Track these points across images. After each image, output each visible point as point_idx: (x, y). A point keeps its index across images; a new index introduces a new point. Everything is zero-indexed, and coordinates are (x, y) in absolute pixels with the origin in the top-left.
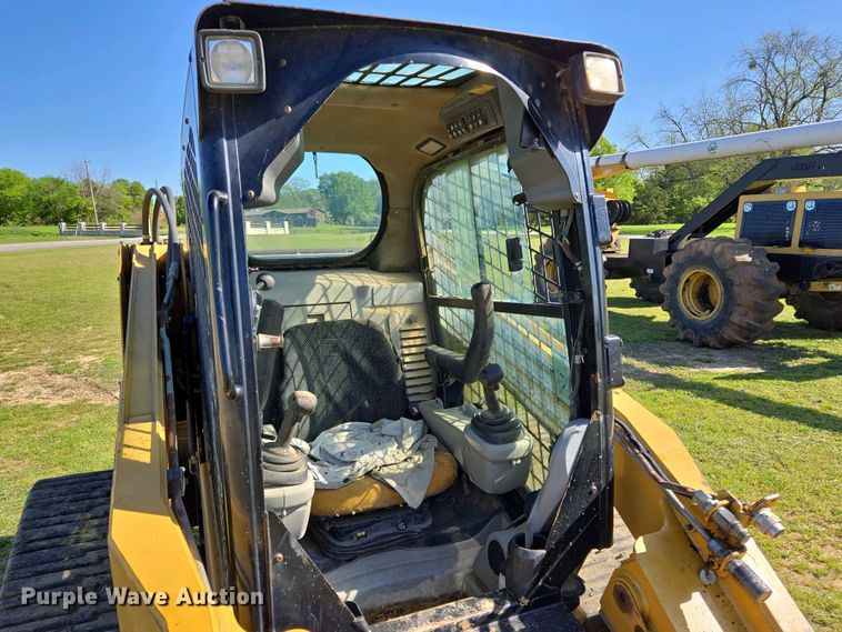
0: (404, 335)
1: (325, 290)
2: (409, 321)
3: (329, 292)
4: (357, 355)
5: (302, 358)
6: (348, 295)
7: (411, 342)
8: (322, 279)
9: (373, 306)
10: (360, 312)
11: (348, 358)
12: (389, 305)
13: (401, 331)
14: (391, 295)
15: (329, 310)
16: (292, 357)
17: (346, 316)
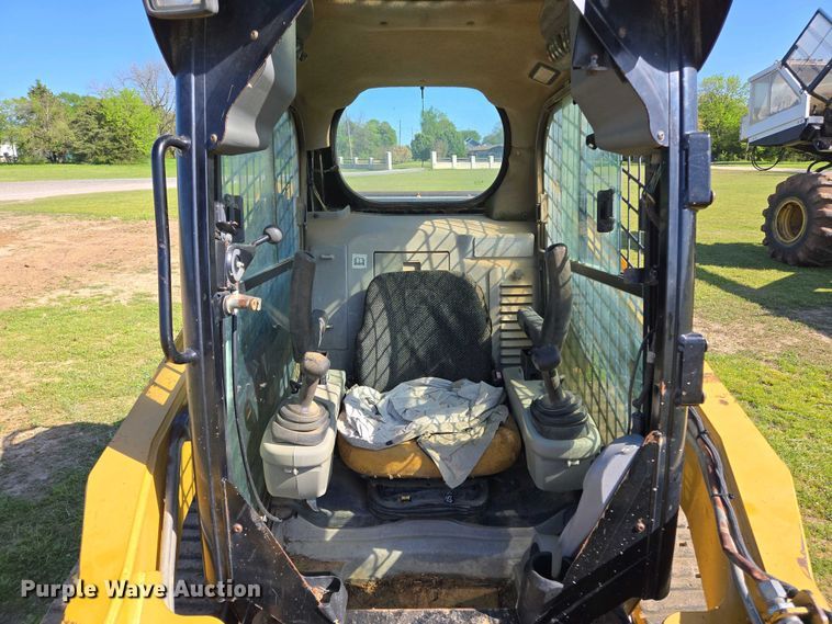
0: (505, 292)
1: (427, 237)
2: (514, 277)
3: (431, 239)
4: (445, 310)
5: (388, 308)
6: (451, 243)
7: (513, 300)
8: (427, 225)
9: (474, 257)
10: (461, 263)
11: (435, 312)
12: (493, 258)
13: (501, 287)
14: (495, 246)
15: (429, 258)
16: (378, 307)
17: (444, 267)
